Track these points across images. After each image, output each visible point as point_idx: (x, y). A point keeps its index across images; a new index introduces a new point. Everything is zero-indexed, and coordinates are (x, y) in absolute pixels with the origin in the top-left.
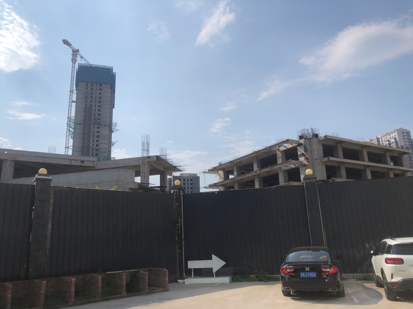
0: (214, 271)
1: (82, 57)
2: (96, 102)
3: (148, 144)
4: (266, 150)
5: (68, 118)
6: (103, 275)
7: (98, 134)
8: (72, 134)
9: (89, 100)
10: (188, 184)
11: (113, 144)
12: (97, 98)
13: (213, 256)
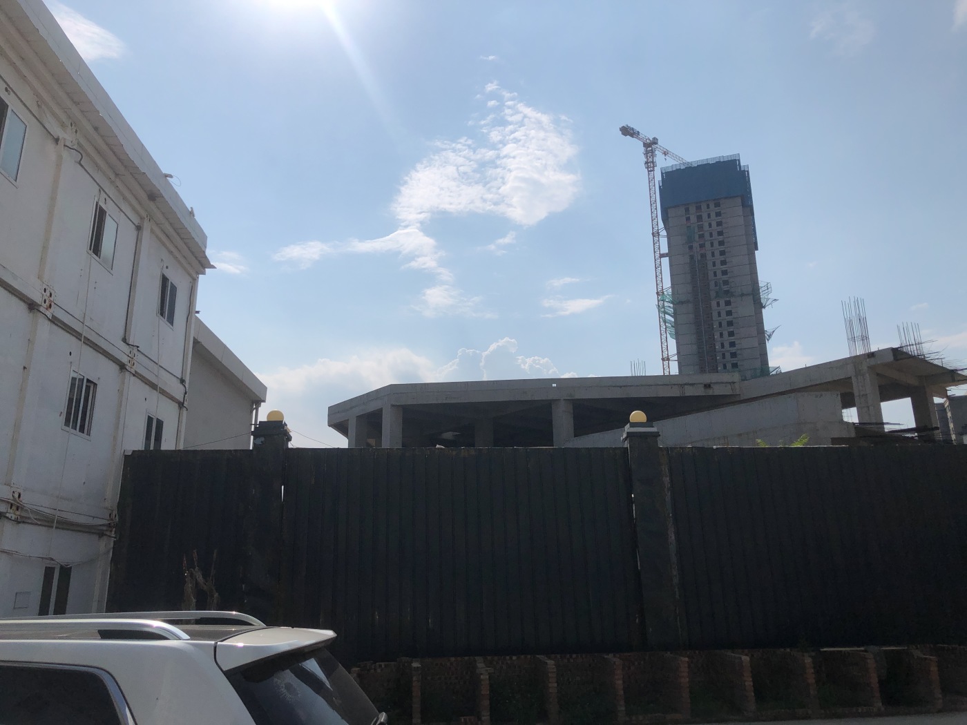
1: (665, 153)
2: (712, 244)
3: (862, 321)
5: (657, 293)
6: (813, 654)
7: (729, 318)
8: (672, 326)
9: (696, 245)
11: (770, 336)
12: (715, 234)
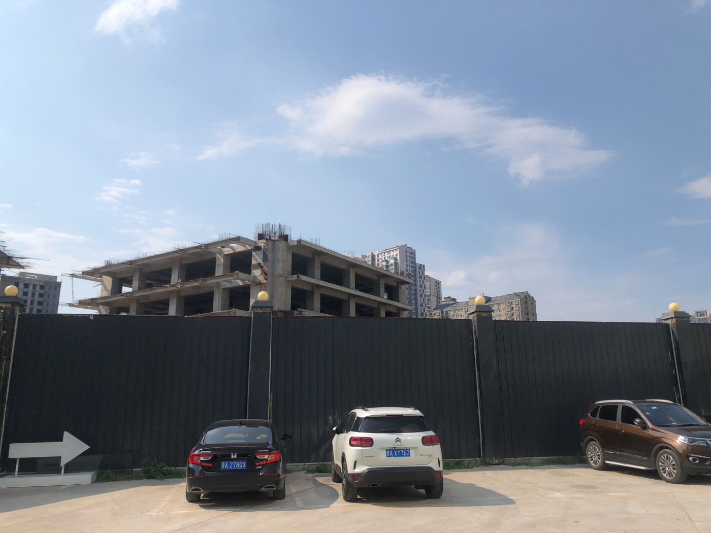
0: (63, 463)
4: (198, 250)
10: (33, 294)
13: (66, 435)
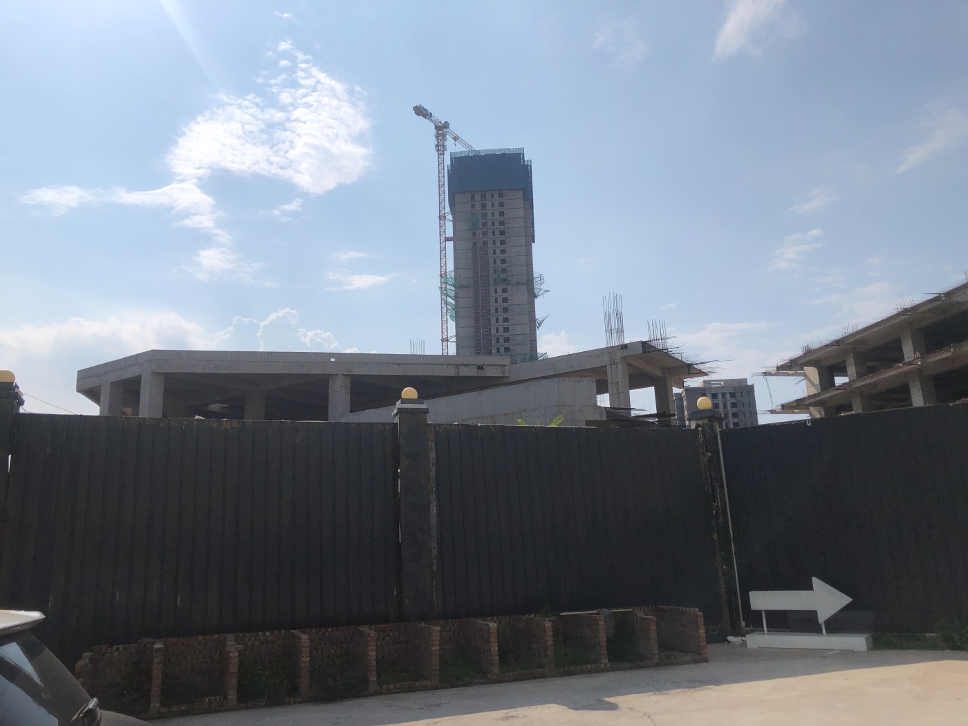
0: (822, 618)
1: (456, 139)
2: (494, 233)
3: (619, 316)
4: (935, 304)
5: (441, 275)
6: (553, 618)
7: (505, 305)
8: (453, 309)
9: (479, 232)
10: (725, 406)
11: (540, 324)
12: (497, 224)
13: (815, 580)
